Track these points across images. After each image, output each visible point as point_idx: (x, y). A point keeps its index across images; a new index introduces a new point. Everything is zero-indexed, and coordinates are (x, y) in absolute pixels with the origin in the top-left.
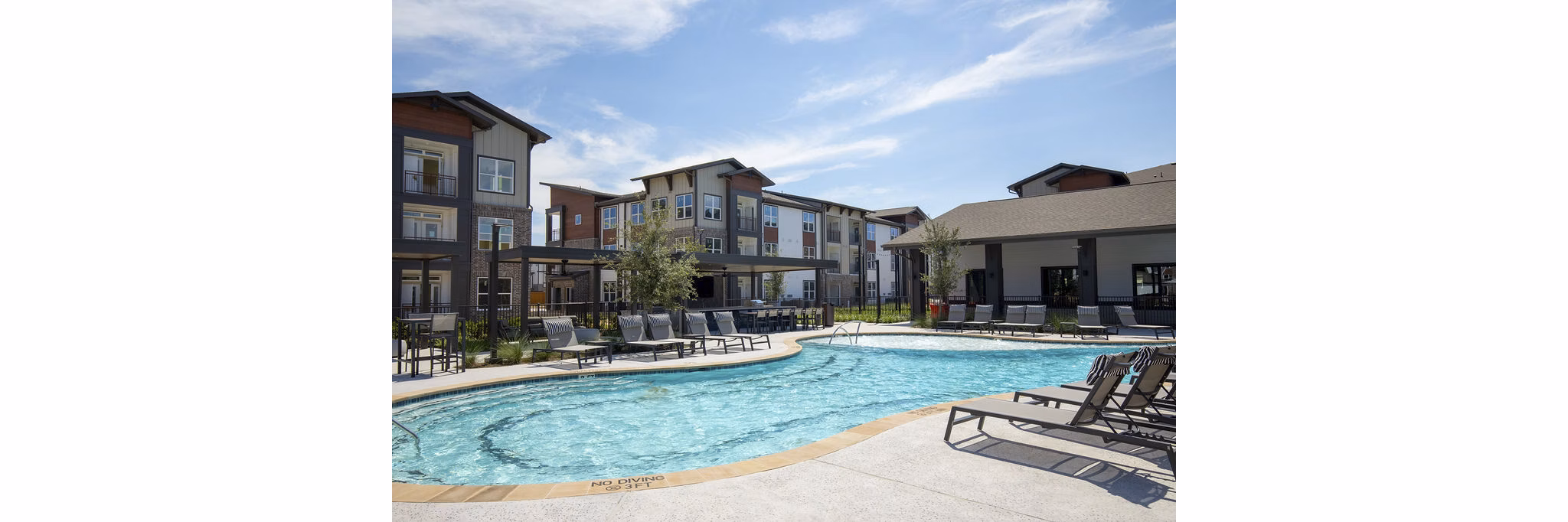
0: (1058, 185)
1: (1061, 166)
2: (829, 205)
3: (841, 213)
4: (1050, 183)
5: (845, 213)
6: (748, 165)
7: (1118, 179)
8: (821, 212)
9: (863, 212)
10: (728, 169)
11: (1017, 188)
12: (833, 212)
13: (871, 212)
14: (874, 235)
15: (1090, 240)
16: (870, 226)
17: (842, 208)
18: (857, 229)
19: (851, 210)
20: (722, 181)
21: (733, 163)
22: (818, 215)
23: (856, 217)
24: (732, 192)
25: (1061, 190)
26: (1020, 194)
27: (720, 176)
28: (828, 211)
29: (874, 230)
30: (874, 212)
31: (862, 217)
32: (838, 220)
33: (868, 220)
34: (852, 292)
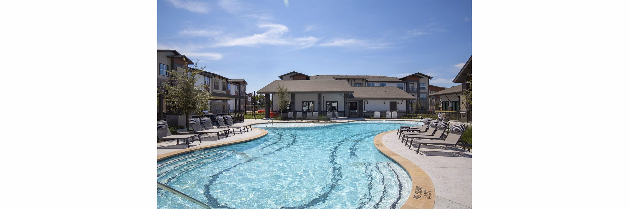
0: (293, 77)
1: (294, 72)
2: (215, 75)
3: (219, 79)
4: (291, 77)
5: (221, 79)
6: (182, 54)
7: (307, 78)
8: (212, 78)
9: (227, 79)
10: (172, 54)
11: (281, 77)
12: (216, 78)
13: (230, 79)
14: (230, 88)
15: (320, 94)
16: (229, 84)
17: (220, 77)
18: (224, 85)
19: (223, 78)
20: (169, 59)
21: (175, 52)
22: (210, 79)
23: (224, 81)
24: (174, 64)
25: (294, 79)
26: (282, 79)
27: (168, 57)
28: (214, 77)
29: (230, 86)
30: (231, 80)
31: (226, 81)
32: (218, 81)
33: (228, 82)
34: (221, 109)
